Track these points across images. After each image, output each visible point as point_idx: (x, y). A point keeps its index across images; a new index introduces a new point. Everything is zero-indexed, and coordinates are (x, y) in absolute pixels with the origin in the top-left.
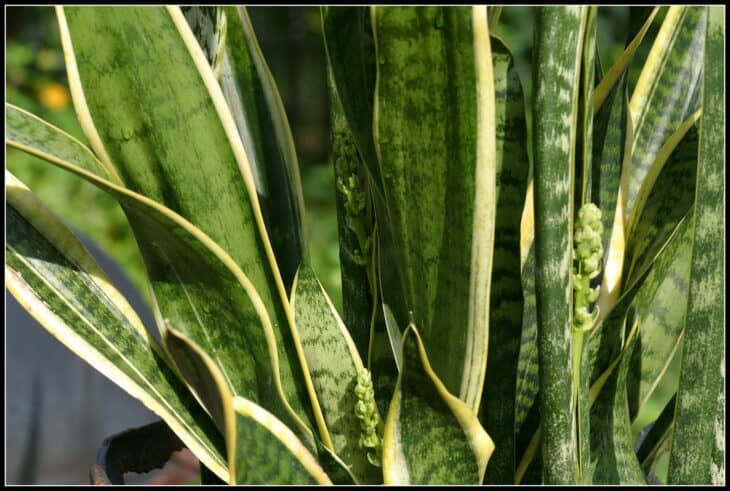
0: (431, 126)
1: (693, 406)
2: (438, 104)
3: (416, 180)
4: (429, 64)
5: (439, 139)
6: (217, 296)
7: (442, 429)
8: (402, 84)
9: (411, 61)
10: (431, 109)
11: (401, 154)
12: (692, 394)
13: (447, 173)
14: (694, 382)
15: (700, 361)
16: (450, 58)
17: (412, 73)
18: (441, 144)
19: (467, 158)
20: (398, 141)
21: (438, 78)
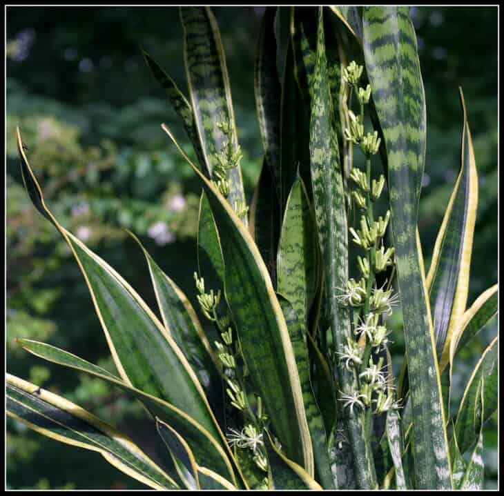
0: (263, 344)
1: (422, 451)
2: (263, 332)
3: (264, 372)
4: (255, 315)
5: (268, 349)
6: (202, 452)
7: (293, 481)
8: (247, 329)
9: (248, 316)
10: (261, 336)
11: (255, 362)
12: (420, 445)
13: (275, 365)
14: (420, 440)
15: (421, 429)
16: (262, 309)
17: (249, 322)
18: (269, 351)
19: (280, 353)
20: (252, 356)
21: (260, 321)
